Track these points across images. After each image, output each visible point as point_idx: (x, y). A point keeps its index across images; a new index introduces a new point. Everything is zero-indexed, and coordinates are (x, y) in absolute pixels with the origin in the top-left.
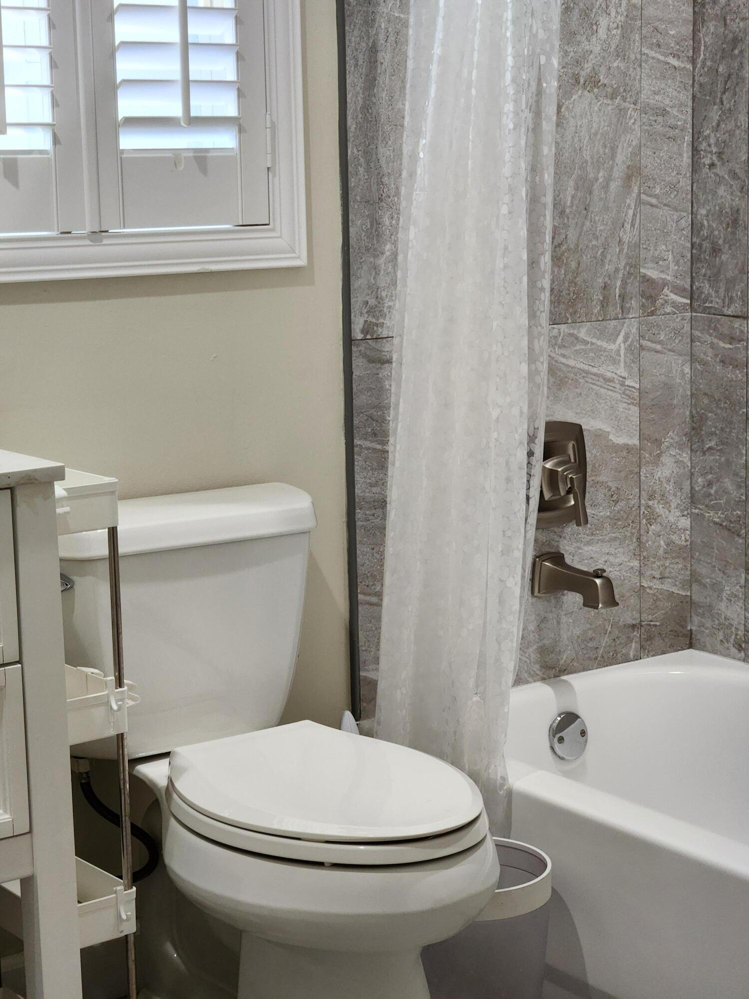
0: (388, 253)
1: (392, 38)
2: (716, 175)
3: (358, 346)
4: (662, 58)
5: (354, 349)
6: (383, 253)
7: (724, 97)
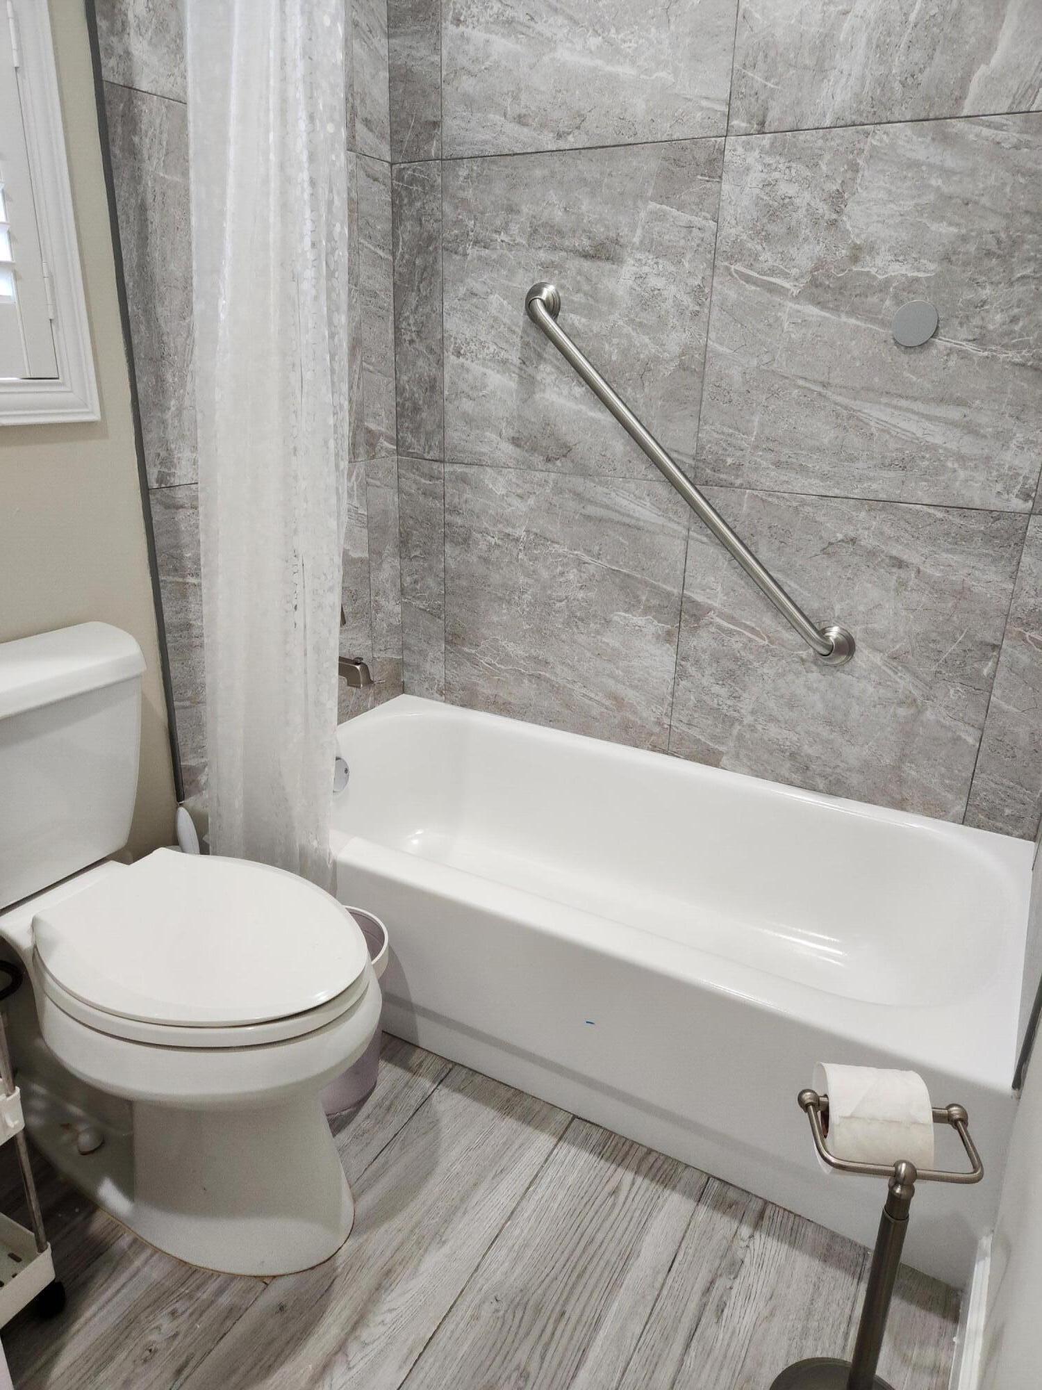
0: (173, 409)
1: (159, 198)
2: (416, 349)
3: (154, 494)
4: (372, 248)
5: (151, 497)
6: (169, 409)
7: (421, 285)
